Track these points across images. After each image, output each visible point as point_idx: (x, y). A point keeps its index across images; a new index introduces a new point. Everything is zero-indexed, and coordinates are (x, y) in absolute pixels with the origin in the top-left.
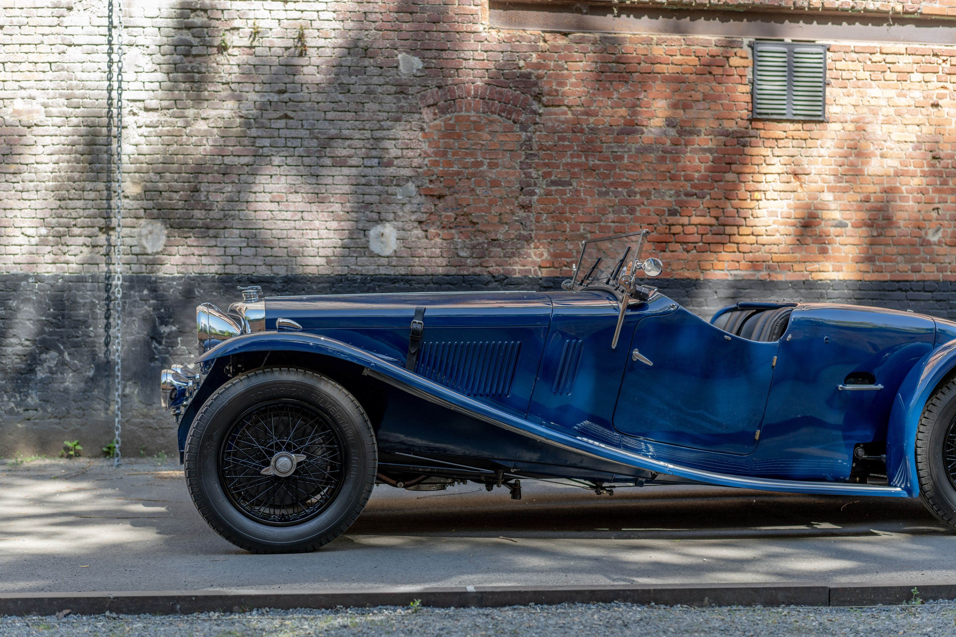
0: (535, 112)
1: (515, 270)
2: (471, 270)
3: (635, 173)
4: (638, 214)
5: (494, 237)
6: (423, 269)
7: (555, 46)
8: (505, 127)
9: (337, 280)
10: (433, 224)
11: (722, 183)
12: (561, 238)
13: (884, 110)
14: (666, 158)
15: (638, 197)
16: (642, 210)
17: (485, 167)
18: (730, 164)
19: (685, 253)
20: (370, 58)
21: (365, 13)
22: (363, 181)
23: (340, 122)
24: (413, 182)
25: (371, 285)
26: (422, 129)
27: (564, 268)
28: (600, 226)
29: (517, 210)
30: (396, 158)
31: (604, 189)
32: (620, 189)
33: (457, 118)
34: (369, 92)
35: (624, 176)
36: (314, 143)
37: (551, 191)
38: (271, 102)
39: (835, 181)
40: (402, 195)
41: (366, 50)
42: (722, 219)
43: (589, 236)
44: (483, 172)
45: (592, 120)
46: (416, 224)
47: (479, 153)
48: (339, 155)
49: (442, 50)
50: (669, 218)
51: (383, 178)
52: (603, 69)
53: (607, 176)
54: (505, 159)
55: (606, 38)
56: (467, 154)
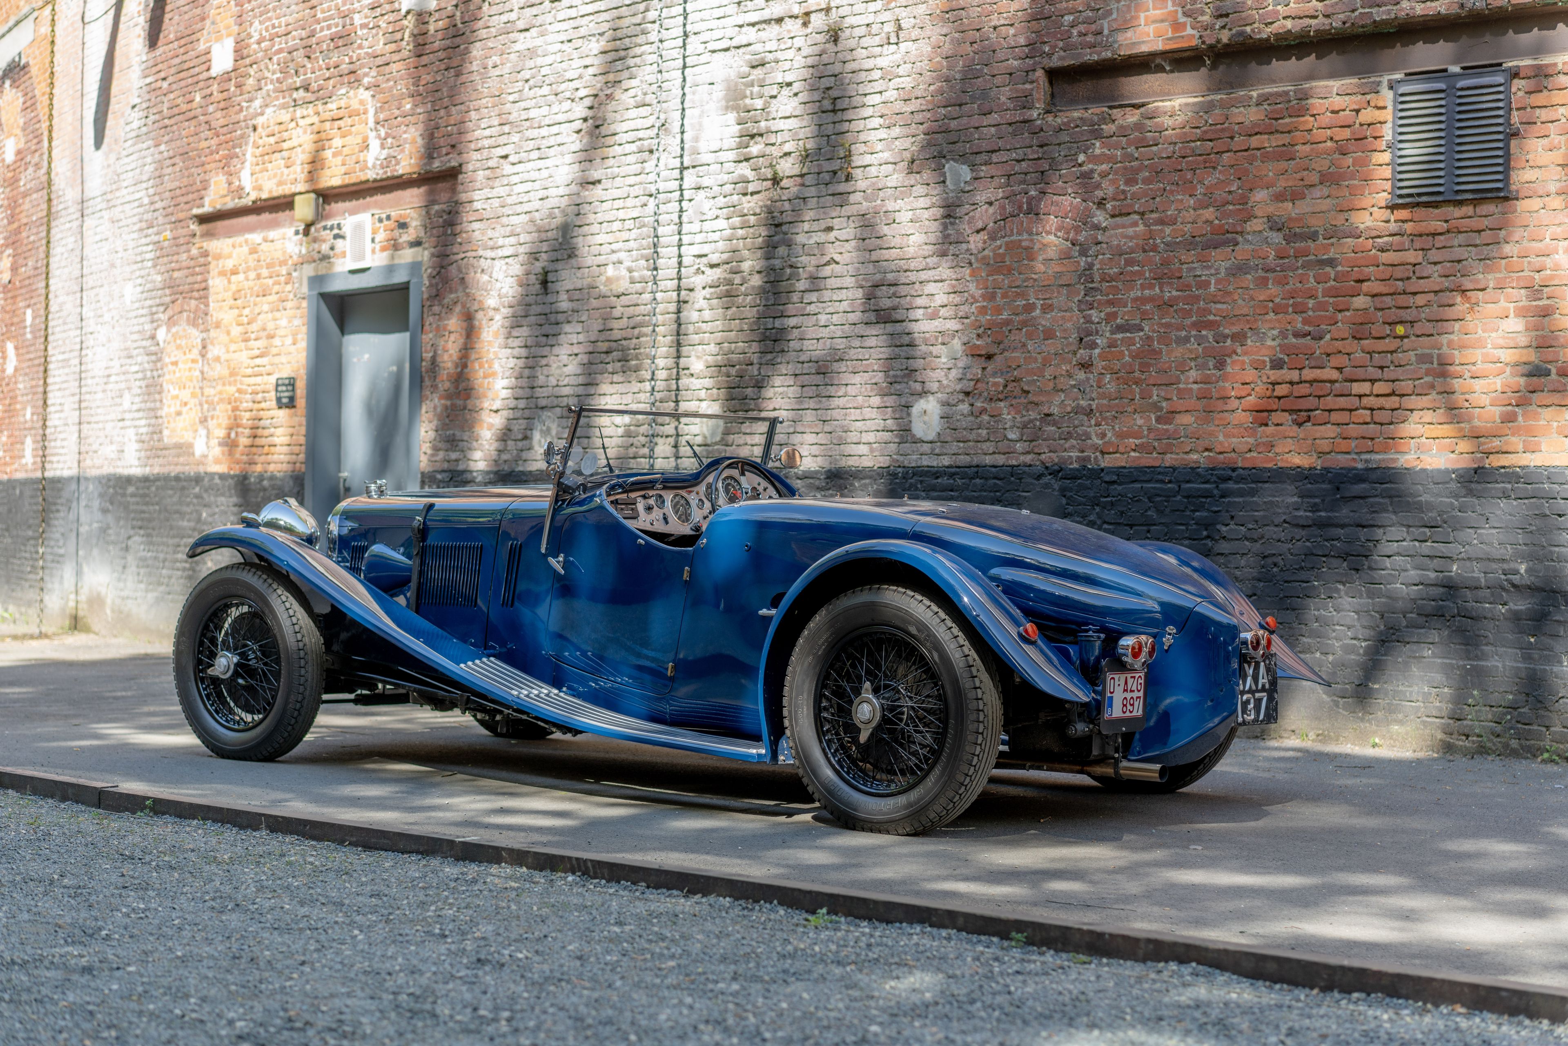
0: (1097, 227)
1: (1071, 457)
2: (1022, 458)
3: (1224, 306)
4: (1229, 369)
5: (1047, 411)
6: (968, 458)
7: (1122, 127)
8: (1061, 251)
10: (980, 395)
11: (1347, 314)
12: (1129, 409)
14: (1267, 279)
15: (1229, 341)
16: (1234, 363)
17: (1038, 312)
18: (1361, 281)
19: (1295, 428)
20: (917, 173)
21: (913, 113)
24: (959, 338)
26: (970, 264)
27: (1133, 454)
28: (1179, 389)
29: (1075, 371)
30: (943, 306)
31: (1184, 333)
32: (1204, 332)
33: (1007, 244)
34: (914, 220)
36: (860, 293)
37: (1116, 340)
38: (818, 244)
39: (1527, 297)
40: (947, 357)
41: (912, 163)
42: (1348, 370)
43: (1164, 404)
44: (1035, 318)
45: (1168, 230)
46: (961, 396)
47: (1031, 292)
48: (884, 307)
49: (993, 151)
50: (1272, 372)
51: (927, 335)
52: (1183, 153)
53: (1188, 314)
54: (1060, 299)
55: (1187, 105)
56: (1018, 294)
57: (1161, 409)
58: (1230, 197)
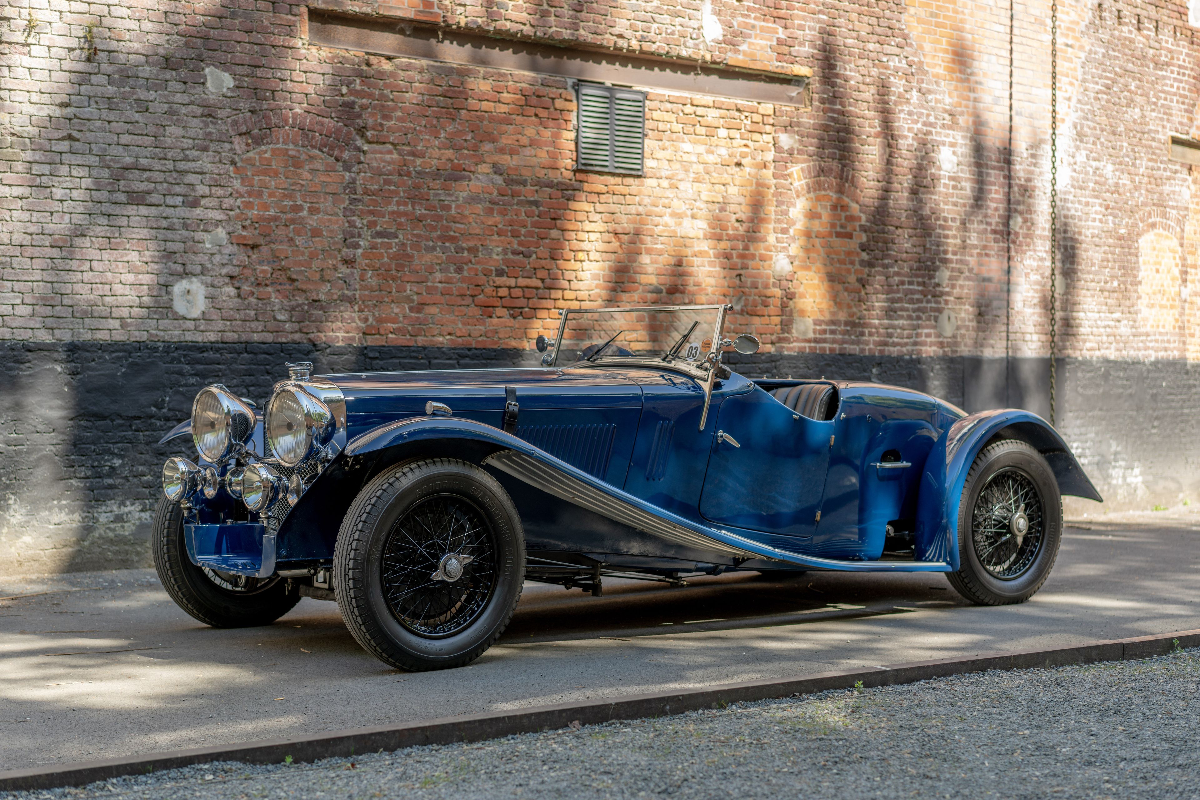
0: (359, 150)
1: (337, 337)
2: (290, 337)
3: (462, 226)
4: (465, 273)
5: (315, 298)
6: (236, 336)
7: (379, 72)
8: (327, 164)
9: (135, 348)
10: (247, 279)
11: (547, 241)
12: (386, 299)
13: (695, 166)
14: (493, 209)
15: (466, 254)
16: (470, 269)
17: (305, 213)
18: (554, 219)
19: (512, 320)
20: (172, 69)
21: (166, 13)
22: (164, 223)
23: (137, 149)
24: (224, 228)
25: (175, 354)
26: (233, 163)
27: (390, 336)
28: (427, 287)
29: (340, 265)
30: (203, 197)
31: (431, 244)
32: (447, 244)
33: (273, 150)
34: (171, 113)
35: (451, 229)
36: (106, 173)
37: (377, 244)
38: (51, 117)
39: (651, 242)
40: (211, 243)
41: (167, 59)
42: (548, 281)
43: (415, 297)
44: (303, 218)
45: (419, 161)
46: (227, 280)
47: (298, 195)
48: (136, 190)
49: (256, 67)
50: (497, 279)
51: (189, 222)
52: (429, 103)
53: (434, 228)
54: (327, 204)
55: (433, 66)
56: (285, 195)
57: (413, 301)
58: (465, 145)
